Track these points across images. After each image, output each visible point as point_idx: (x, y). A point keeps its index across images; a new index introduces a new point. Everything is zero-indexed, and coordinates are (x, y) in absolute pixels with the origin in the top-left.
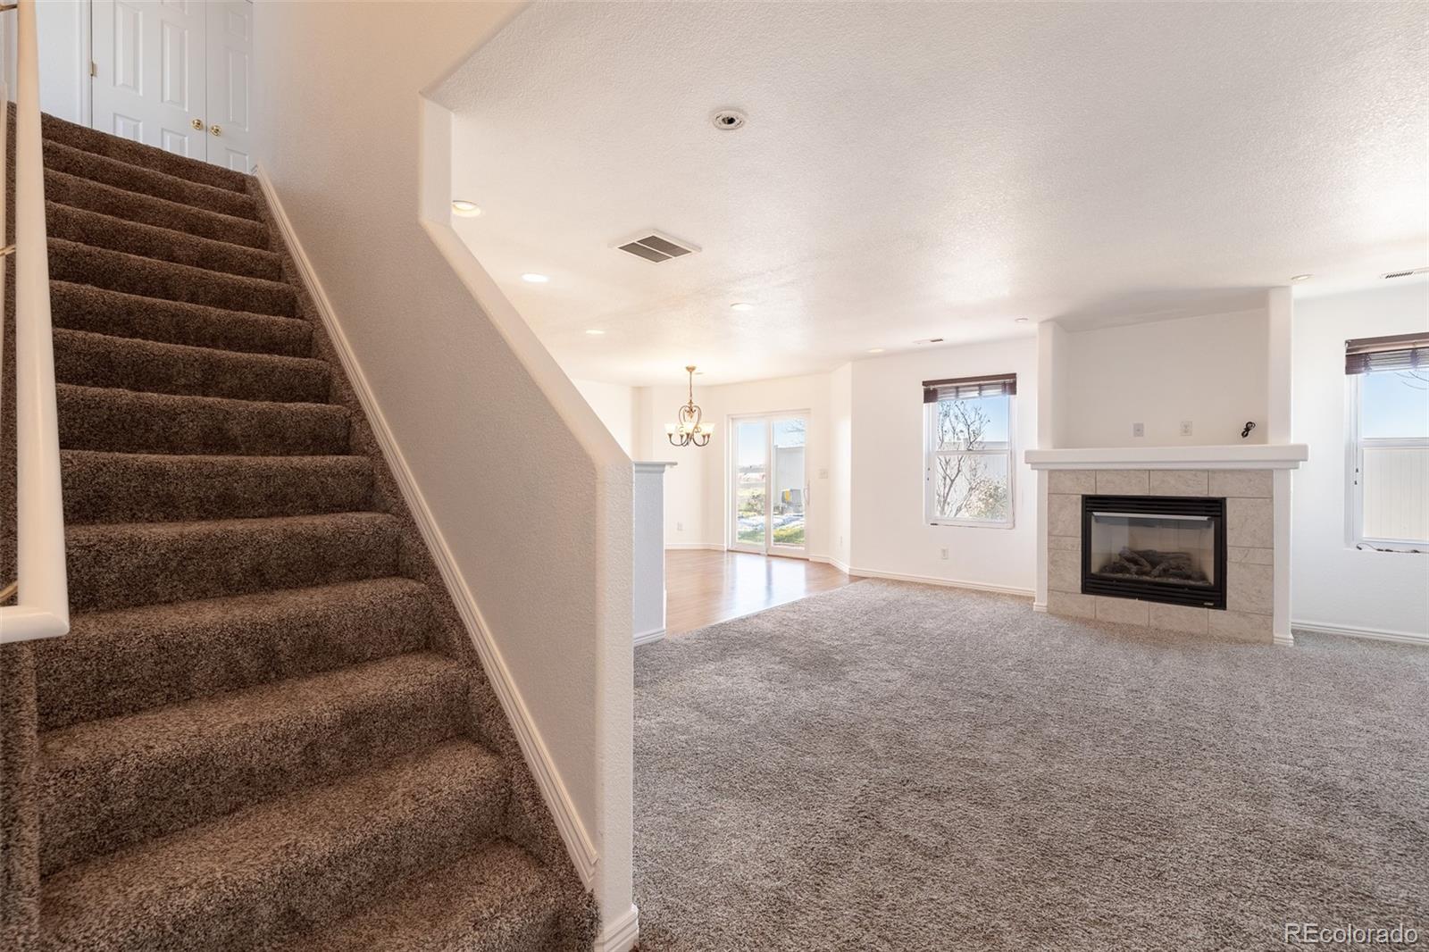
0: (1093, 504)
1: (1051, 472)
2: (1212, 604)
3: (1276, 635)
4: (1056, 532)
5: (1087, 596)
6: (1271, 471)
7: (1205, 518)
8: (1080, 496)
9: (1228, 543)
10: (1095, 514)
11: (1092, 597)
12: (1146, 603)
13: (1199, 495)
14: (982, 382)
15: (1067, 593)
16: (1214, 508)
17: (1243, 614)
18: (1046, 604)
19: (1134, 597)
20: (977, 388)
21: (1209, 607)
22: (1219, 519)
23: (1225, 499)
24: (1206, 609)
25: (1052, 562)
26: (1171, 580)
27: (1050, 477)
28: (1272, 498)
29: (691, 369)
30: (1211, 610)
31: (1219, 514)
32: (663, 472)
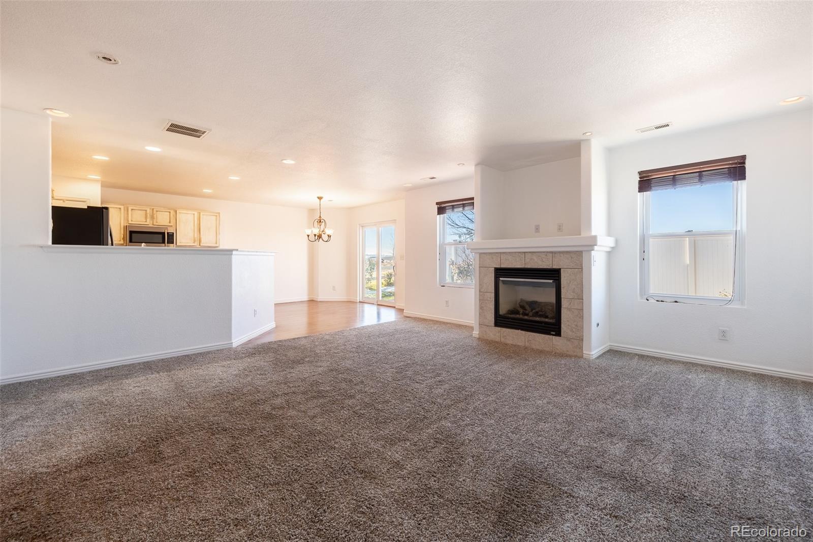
0: (500, 273)
1: (481, 254)
2: (554, 333)
3: (584, 352)
4: (482, 291)
5: (497, 328)
6: (581, 252)
7: (551, 281)
8: (493, 269)
9: (562, 297)
10: (501, 279)
11: (499, 329)
12: (523, 332)
13: (548, 267)
14: (464, 202)
15: (488, 326)
16: (554, 274)
17: (569, 339)
18: (478, 333)
19: (518, 329)
20: (462, 206)
21: (553, 335)
22: (558, 281)
23: (560, 269)
24: (551, 336)
25: (481, 308)
26: (538, 319)
27: (480, 257)
28: (582, 268)
29: (320, 198)
30: (554, 337)
31: (557, 278)
32: (232, 254)
